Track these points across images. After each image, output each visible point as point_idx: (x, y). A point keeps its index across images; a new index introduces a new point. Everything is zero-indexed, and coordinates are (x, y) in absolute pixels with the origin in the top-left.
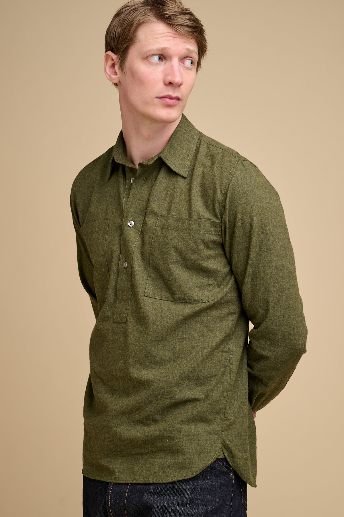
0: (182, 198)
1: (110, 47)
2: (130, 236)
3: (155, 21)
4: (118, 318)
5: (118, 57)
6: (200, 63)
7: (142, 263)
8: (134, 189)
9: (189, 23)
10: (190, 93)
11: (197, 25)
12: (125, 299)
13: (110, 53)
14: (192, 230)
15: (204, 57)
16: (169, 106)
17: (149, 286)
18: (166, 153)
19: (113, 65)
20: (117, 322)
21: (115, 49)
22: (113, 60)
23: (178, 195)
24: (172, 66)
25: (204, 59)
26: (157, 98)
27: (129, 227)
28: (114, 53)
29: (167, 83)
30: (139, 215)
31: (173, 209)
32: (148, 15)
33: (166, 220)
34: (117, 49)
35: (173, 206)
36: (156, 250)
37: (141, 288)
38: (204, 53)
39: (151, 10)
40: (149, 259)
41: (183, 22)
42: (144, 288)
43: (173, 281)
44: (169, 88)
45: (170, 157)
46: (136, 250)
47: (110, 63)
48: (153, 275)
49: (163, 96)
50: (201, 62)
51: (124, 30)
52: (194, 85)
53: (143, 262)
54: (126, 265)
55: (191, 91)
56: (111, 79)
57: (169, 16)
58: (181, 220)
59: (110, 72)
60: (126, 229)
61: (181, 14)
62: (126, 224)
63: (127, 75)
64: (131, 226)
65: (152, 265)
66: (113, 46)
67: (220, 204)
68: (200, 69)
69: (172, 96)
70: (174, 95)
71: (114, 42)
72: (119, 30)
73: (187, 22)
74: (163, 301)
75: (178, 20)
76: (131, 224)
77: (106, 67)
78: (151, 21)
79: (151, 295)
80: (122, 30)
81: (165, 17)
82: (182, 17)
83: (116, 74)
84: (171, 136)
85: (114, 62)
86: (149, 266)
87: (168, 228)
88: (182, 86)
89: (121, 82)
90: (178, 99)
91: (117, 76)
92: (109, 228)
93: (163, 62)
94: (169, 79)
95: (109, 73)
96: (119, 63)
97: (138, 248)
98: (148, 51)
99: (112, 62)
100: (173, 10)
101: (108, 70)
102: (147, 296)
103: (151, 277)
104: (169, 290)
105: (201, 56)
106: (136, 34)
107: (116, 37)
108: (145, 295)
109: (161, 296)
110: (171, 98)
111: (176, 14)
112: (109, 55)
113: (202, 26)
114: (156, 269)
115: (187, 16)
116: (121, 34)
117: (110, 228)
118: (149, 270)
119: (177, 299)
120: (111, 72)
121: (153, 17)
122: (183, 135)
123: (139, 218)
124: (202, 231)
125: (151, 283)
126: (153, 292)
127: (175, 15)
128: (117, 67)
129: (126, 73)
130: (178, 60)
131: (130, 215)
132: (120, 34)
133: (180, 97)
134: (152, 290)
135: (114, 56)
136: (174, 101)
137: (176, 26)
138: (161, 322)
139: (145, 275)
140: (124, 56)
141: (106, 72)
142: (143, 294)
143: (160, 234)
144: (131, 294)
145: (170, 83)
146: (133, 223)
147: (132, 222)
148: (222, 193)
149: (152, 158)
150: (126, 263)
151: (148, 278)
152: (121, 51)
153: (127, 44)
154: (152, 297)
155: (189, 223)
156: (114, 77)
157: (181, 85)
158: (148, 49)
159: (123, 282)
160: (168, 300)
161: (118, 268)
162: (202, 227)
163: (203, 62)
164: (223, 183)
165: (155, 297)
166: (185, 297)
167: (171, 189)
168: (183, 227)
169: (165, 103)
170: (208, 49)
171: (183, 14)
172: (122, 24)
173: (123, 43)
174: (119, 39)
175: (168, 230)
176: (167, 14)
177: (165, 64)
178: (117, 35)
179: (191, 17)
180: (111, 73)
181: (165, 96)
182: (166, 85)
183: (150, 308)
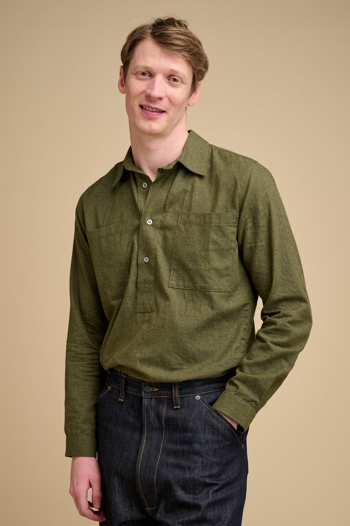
0: (201, 197)
2: (150, 234)
4: (141, 309)
7: (165, 257)
8: (152, 192)
12: (147, 290)
14: (213, 223)
17: (173, 277)
18: (183, 158)
20: (140, 312)
23: (197, 194)
27: (148, 225)
30: (157, 214)
31: (194, 206)
33: (188, 217)
35: (193, 204)
36: (179, 244)
37: (166, 280)
40: (172, 253)
42: (168, 280)
43: (196, 271)
45: (188, 162)
46: (158, 246)
48: (175, 267)
53: (165, 255)
54: (146, 260)
58: (203, 216)
60: (145, 228)
62: (145, 223)
64: (150, 224)
65: (175, 258)
67: (239, 197)
74: (186, 291)
76: (150, 222)
79: (175, 285)
84: (185, 144)
86: (172, 259)
87: (190, 223)
92: (126, 229)
97: (160, 244)
102: (171, 287)
103: (174, 269)
104: (191, 280)
108: (170, 286)
109: (184, 286)
114: (179, 262)
117: (128, 229)
118: (172, 263)
119: (198, 288)
122: (195, 143)
123: (157, 217)
124: (222, 224)
125: (174, 275)
126: (177, 283)
131: (148, 214)
134: (176, 280)
138: (185, 312)
139: (168, 268)
142: (168, 286)
143: (183, 230)
144: (155, 286)
146: (152, 222)
147: (150, 220)
148: (242, 187)
149: (171, 164)
150: (147, 258)
151: (171, 270)
154: (176, 288)
155: (210, 218)
159: (145, 275)
160: (190, 289)
161: (137, 263)
162: (222, 220)
164: (243, 179)
165: (178, 287)
166: (205, 286)
175: (191, 226)
183: (175, 298)
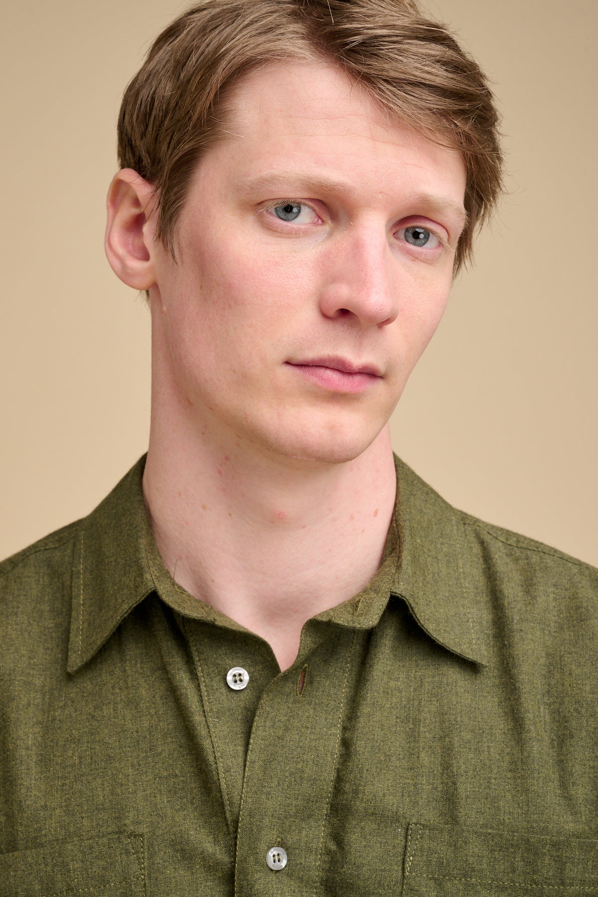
1: (134, 155)
3: (305, 58)
5: (156, 191)
6: (470, 240)
8: (267, 718)
9: (440, 76)
10: (420, 356)
11: (471, 89)
13: (131, 176)
15: (487, 219)
16: (337, 397)
19: (137, 222)
21: (146, 161)
22: (136, 202)
24: (357, 248)
25: (485, 224)
26: (288, 363)
27: (269, 870)
28: (144, 177)
29: (332, 312)
30: (303, 821)
31: (467, 797)
32: (282, 31)
33: (454, 846)
34: (156, 161)
35: (465, 788)
38: (489, 201)
39: (295, 16)
41: (417, 68)
44: (339, 329)
47: (127, 212)
49: (313, 361)
50: (475, 235)
51: (182, 89)
52: (439, 322)
55: (425, 345)
56: (125, 276)
57: (363, 44)
59: (125, 245)
61: (410, 38)
62: (257, 862)
63: (183, 262)
64: (277, 866)
66: (141, 146)
68: (467, 262)
69: (350, 365)
70: (357, 359)
71: (143, 135)
72: (166, 89)
73: (433, 70)
75: (396, 60)
77: (111, 227)
78: (291, 55)
80: (179, 88)
81: (347, 44)
82: (414, 49)
83: (146, 257)
85: (142, 210)
87: (466, 876)
88: (390, 327)
89: (161, 288)
90: (371, 374)
91: (145, 265)
93: (327, 228)
94: (342, 294)
95: (121, 251)
96: (157, 213)
98: (267, 180)
99: (135, 211)
100: (380, 20)
101: (116, 239)
105: (474, 215)
106: (228, 106)
107: (153, 113)
110: (343, 369)
111: (389, 36)
112: (127, 185)
113: (489, 94)
115: (436, 50)
116: (173, 104)
120: (130, 247)
121: (300, 42)
123: (305, 832)
127: (387, 39)
128: (149, 229)
129: (181, 254)
130: (387, 222)
132: (169, 104)
133: (381, 366)
135: (142, 189)
136: (357, 379)
137: (385, 84)
140: (176, 189)
141: (110, 245)
145: (344, 313)
146: (285, 857)
147: (277, 850)
152: (166, 170)
153: (190, 145)
156: (136, 265)
157: (388, 321)
158: (266, 173)
163: (479, 238)
167: (428, 715)
168: (534, 872)
169: (319, 383)
170: (503, 188)
171: (417, 38)
172: (180, 64)
173: (175, 138)
174: (162, 122)
175: (469, 887)
176: (356, 32)
177: (330, 234)
178: (156, 104)
179: (450, 53)
180: (129, 252)
181: (321, 360)
182: (325, 316)
